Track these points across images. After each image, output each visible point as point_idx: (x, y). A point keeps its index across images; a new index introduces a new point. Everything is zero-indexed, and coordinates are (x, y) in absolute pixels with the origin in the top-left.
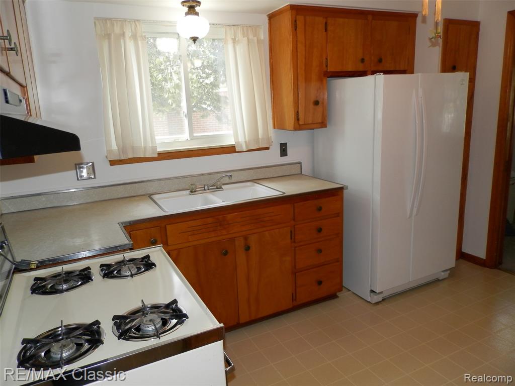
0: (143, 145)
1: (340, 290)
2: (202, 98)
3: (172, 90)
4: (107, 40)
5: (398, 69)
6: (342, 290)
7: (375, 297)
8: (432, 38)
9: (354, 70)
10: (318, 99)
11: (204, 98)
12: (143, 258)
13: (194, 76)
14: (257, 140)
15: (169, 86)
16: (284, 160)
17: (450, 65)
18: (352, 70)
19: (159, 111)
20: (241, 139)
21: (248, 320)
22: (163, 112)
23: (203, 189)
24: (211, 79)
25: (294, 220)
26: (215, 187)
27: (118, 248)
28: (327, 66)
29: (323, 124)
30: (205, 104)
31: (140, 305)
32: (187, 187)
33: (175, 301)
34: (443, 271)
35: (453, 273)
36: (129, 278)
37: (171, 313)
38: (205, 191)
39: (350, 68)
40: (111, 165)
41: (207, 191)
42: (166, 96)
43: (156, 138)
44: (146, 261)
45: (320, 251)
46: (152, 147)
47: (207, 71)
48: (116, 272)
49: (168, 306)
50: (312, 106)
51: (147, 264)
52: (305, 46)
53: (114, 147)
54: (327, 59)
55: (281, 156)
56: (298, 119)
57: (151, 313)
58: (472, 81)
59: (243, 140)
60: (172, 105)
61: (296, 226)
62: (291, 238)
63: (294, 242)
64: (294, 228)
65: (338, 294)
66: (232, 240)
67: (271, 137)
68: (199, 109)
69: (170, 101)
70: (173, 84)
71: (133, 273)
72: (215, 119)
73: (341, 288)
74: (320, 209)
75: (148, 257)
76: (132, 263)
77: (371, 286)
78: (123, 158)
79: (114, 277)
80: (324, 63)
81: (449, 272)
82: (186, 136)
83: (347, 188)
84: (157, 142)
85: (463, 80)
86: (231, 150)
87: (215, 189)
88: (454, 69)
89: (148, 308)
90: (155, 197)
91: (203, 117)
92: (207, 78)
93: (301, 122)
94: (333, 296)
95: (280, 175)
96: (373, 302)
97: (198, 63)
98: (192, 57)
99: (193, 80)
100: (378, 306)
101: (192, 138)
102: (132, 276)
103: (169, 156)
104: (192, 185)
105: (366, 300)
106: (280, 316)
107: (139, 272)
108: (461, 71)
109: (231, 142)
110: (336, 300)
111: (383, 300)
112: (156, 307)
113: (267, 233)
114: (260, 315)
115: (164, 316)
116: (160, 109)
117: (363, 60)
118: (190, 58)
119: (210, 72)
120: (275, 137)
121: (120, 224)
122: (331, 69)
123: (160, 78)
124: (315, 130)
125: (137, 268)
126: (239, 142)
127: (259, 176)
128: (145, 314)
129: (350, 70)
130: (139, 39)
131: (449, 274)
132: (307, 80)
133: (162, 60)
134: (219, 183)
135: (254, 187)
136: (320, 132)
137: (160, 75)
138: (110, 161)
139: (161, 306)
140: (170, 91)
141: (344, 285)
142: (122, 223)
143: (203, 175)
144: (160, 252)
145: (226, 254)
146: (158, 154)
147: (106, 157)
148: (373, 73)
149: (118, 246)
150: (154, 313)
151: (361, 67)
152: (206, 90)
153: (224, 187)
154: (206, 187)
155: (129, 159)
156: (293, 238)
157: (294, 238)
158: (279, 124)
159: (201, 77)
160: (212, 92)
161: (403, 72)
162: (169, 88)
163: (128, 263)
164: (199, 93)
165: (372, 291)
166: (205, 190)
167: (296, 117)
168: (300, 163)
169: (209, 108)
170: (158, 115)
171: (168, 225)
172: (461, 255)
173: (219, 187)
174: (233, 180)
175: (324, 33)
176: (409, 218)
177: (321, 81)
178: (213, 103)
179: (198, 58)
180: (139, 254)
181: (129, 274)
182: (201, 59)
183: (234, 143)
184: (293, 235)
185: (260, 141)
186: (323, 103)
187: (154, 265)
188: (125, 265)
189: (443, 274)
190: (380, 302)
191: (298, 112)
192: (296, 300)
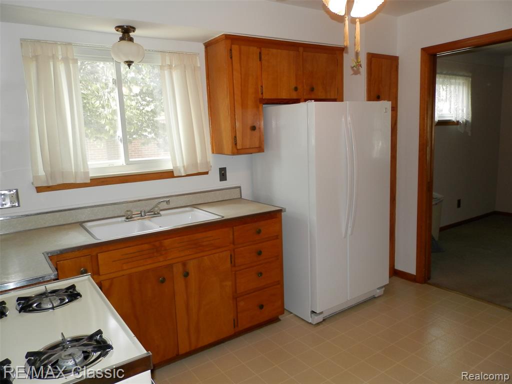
0: (74, 171)
1: (282, 313)
2: (142, 125)
3: (110, 117)
4: (34, 62)
5: (329, 97)
6: (283, 313)
7: (316, 318)
8: (354, 67)
9: (288, 98)
10: (255, 125)
11: (145, 125)
12: (68, 289)
13: (134, 103)
14: (195, 164)
15: (106, 112)
16: (224, 184)
17: (375, 94)
18: (286, 98)
19: (97, 138)
20: (179, 164)
21: (188, 351)
22: (101, 139)
23: (140, 215)
24: (152, 107)
25: (234, 243)
26: (153, 213)
27: (41, 279)
28: (262, 94)
29: (260, 149)
30: (146, 131)
31: (60, 338)
32: (123, 214)
33: (99, 332)
34: (378, 289)
35: (387, 289)
36: (51, 310)
37: (94, 344)
38: (142, 218)
39: (284, 96)
40: (37, 192)
41: (144, 217)
42: (103, 122)
43: (89, 163)
44: (71, 292)
45: (261, 274)
46: (84, 172)
47: (148, 99)
48: (35, 305)
49: (91, 337)
50: (249, 131)
51: (72, 295)
52: (241, 74)
53: (41, 172)
54: (262, 86)
55: (220, 181)
56: (236, 144)
57: (72, 347)
58: (394, 109)
59: (182, 165)
60: (109, 132)
61: (235, 250)
62: (231, 262)
63: (234, 266)
64: (234, 251)
65: (280, 317)
66: (170, 267)
67: (210, 162)
68: (139, 135)
69: (107, 127)
70: (111, 110)
71: (55, 305)
72: (156, 146)
73: (282, 310)
74: (259, 232)
75: (73, 287)
76: (54, 294)
77: (311, 307)
78: (51, 184)
79: (34, 310)
80: (260, 90)
81: (384, 289)
82: (121, 161)
83: (285, 211)
84: (90, 167)
85: (386, 108)
86: (169, 174)
87: (153, 214)
88: (378, 98)
89: (68, 341)
90: (88, 225)
91: (143, 144)
92: (148, 105)
93: (239, 147)
94: (274, 320)
95: (220, 200)
96: (314, 324)
97: (136, 90)
98: (130, 83)
99: (132, 107)
100: (319, 327)
101: (128, 163)
102: (53, 308)
103: (103, 182)
104: (127, 211)
105: (307, 322)
106: (223, 344)
107: (62, 303)
108: (384, 100)
109: (168, 166)
110: (278, 323)
111: (324, 320)
112: (76, 340)
113: (206, 258)
114: (201, 344)
115: (85, 349)
116: (98, 136)
117: (296, 89)
118: (129, 84)
119: (151, 100)
120: (215, 162)
121: (45, 254)
122: (266, 96)
123: (98, 104)
124: (253, 154)
125: (60, 299)
126: (177, 167)
127: (197, 201)
128: (64, 348)
129: (284, 98)
130: (71, 62)
131: (384, 291)
132: (244, 106)
133: (98, 85)
134: (156, 209)
135: (193, 212)
136: (257, 156)
137: (98, 102)
138: (36, 188)
139: (82, 339)
140: (107, 118)
141: (285, 307)
142: (48, 253)
143: (139, 201)
144: (87, 282)
145: (163, 281)
146: (91, 179)
147: (33, 183)
148: (305, 100)
149: (40, 278)
150: (75, 346)
151: (294, 96)
152: (147, 117)
153: (162, 213)
154: (143, 213)
155: (58, 185)
156: (233, 262)
157: (235, 262)
158: (217, 149)
159: (142, 105)
160: (153, 120)
161: (335, 100)
162: (106, 115)
163: (50, 295)
164: (139, 121)
165: (313, 312)
166: (141, 216)
167: (233, 141)
168: (240, 187)
169: (150, 136)
170: (95, 142)
171: (99, 253)
172: (395, 273)
173: (156, 213)
174: (171, 205)
175: (259, 62)
176: (345, 237)
177: (258, 107)
178: (153, 130)
179: (136, 84)
180: (63, 284)
181: (51, 306)
182: (140, 86)
183: (172, 168)
184: (233, 260)
185: (199, 165)
186: (260, 128)
187: (79, 295)
188: (47, 297)
189: (378, 291)
190: (321, 322)
191: (235, 137)
192: (238, 326)
